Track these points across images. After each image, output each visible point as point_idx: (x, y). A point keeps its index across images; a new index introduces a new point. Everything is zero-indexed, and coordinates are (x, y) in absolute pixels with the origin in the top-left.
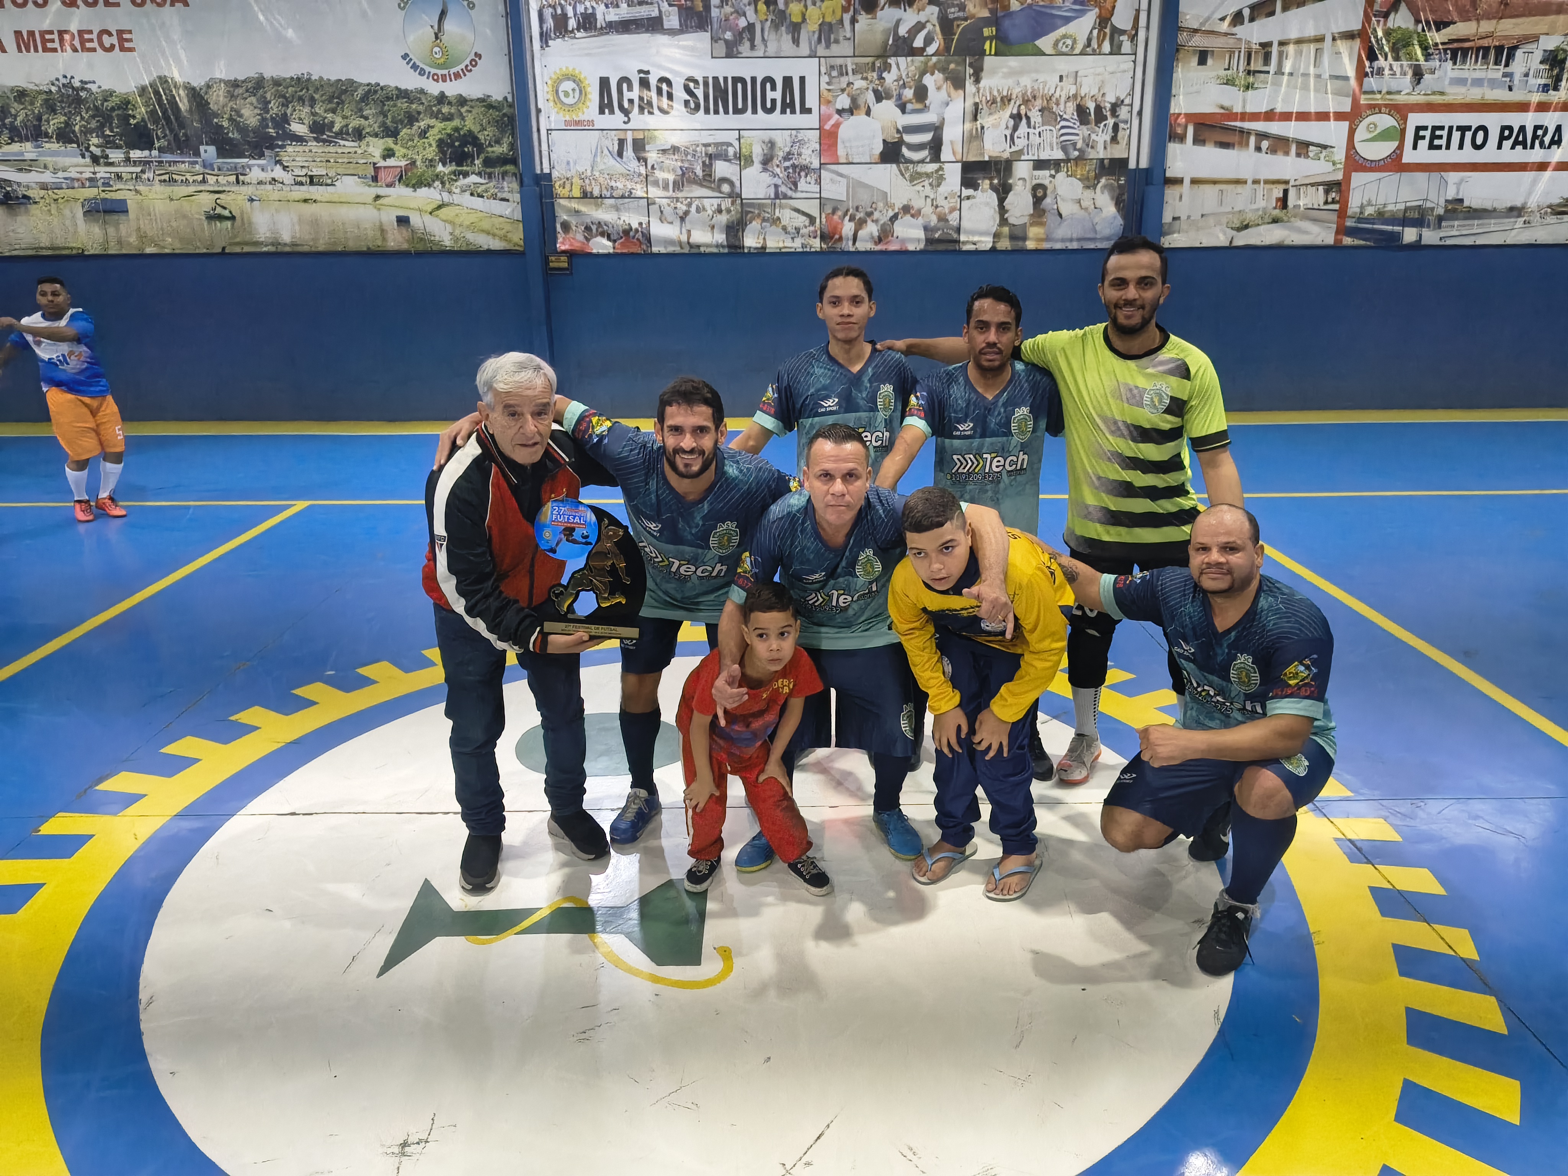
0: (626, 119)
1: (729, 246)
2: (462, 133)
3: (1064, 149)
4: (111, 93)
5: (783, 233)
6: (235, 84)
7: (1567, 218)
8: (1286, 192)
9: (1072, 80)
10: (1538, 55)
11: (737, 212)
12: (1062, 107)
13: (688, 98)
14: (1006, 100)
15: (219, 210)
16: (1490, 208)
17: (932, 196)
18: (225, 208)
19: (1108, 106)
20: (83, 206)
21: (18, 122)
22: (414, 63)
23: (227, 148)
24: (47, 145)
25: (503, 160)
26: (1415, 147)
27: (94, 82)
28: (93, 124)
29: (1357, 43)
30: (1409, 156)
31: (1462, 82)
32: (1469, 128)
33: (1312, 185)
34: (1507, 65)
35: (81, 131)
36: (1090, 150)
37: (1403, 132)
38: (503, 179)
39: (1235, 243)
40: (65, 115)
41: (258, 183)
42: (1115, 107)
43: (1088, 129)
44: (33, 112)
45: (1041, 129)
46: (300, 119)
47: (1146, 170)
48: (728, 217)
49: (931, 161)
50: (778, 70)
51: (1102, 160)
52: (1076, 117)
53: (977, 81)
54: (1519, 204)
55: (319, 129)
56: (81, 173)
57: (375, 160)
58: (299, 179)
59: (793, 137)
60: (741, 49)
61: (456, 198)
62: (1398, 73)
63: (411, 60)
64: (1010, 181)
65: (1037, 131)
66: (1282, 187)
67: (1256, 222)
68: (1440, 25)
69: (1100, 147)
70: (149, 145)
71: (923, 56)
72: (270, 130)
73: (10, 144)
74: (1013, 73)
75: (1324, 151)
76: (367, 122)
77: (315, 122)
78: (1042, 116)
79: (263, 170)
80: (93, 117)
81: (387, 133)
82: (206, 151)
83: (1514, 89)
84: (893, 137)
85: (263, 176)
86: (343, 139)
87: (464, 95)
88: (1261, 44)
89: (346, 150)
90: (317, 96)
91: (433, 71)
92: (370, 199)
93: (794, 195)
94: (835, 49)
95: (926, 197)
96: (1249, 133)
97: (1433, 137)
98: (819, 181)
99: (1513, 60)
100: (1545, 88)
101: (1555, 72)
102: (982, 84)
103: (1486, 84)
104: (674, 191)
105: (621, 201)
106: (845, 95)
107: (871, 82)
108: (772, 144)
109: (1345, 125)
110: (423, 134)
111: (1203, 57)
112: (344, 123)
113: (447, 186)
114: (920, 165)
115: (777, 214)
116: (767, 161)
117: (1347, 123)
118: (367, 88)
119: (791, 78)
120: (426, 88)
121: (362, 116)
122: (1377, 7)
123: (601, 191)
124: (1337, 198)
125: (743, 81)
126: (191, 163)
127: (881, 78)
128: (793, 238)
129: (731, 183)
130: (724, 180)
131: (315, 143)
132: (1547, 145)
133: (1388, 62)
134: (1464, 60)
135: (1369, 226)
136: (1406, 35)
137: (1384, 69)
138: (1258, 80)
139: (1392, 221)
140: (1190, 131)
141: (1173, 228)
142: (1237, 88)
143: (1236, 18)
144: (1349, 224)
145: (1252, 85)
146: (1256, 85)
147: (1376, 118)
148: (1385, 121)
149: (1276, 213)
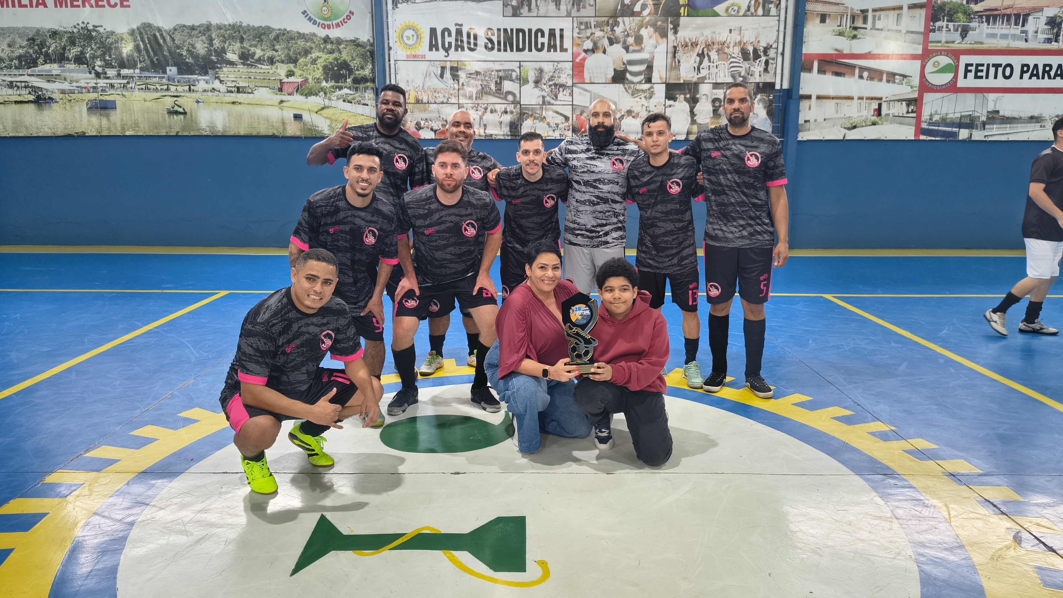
0: (446, 54)
1: (511, 135)
2: (339, 62)
3: (733, 77)
4: (112, 33)
5: (547, 126)
6: (193, 28)
8: (880, 105)
9: (737, 32)
10: (1043, 20)
11: (517, 113)
12: (731, 49)
13: (487, 41)
14: (695, 44)
15: (176, 108)
16: (1017, 117)
17: (646, 105)
18: (180, 107)
19: (762, 49)
20: (87, 105)
21: (50, 51)
22: (310, 17)
23: (184, 69)
24: (68, 66)
25: (364, 80)
26: (965, 77)
27: (102, 26)
28: (99, 53)
29: (923, 12)
30: (961, 83)
31: (993, 36)
32: (1000, 65)
33: (898, 101)
34: (1023, 26)
35: (91, 57)
36: (750, 76)
37: (957, 67)
38: (365, 91)
39: (847, 138)
40: (81, 47)
41: (203, 91)
42: (766, 50)
43: (748, 64)
44: (61, 45)
45: (717, 64)
46: (233, 51)
47: (787, 90)
48: (511, 116)
49: (646, 82)
50: (546, 25)
51: (758, 83)
52: (740, 56)
53: (676, 32)
54: (1036, 114)
55: (245, 57)
56: (88, 83)
57: (281, 78)
58: (230, 89)
59: (555, 66)
60: (522, 11)
61: (333, 103)
62: (952, 30)
63: (308, 15)
64: (698, 96)
65: (715, 65)
66: (877, 102)
67: (861, 124)
69: (757, 75)
70: (134, 66)
71: (640, 16)
72: (213, 58)
73: (44, 64)
74: (698, 28)
75: (905, 79)
76: (277, 53)
77: (243, 53)
78: (718, 54)
79: (207, 83)
80: (99, 48)
81: (290, 60)
82: (170, 70)
83: (1029, 40)
84: (621, 67)
85: (206, 87)
86: (260, 64)
87: (341, 37)
88: (861, 11)
89: (262, 71)
90: (245, 36)
91: (322, 22)
92: (276, 103)
93: (555, 103)
94: (583, 12)
95: (642, 105)
96: (854, 67)
97: (977, 71)
98: (572, 94)
99: (1027, 23)
100: (1049, 41)
101: (1055, 31)
102: (679, 34)
103: (1009, 38)
104: (476, 99)
105: (441, 105)
106: (589, 41)
107: (606, 32)
108: (541, 71)
109: (918, 63)
110: (314, 62)
111: (823, 18)
112: (262, 53)
113: (328, 95)
114: (638, 85)
115: (544, 114)
116: (537, 82)
117: (920, 61)
118: (278, 32)
119: (554, 29)
120: (316, 32)
121: (274, 50)
123: (428, 99)
124: (915, 110)
125: (523, 31)
126: (159, 77)
127: (612, 30)
128: (554, 131)
129: (514, 95)
130: (509, 93)
131: (242, 66)
132: (1052, 76)
133: (945, 23)
134: (994, 22)
135: (936, 128)
136: (956, 6)
137: (942, 27)
138: (859, 33)
139: (952, 125)
140: (816, 65)
141: (806, 127)
142: (845, 39)
144: (923, 126)
145: (856, 37)
146: (858, 36)
147: (938, 58)
148: (944, 60)
149: (874, 118)
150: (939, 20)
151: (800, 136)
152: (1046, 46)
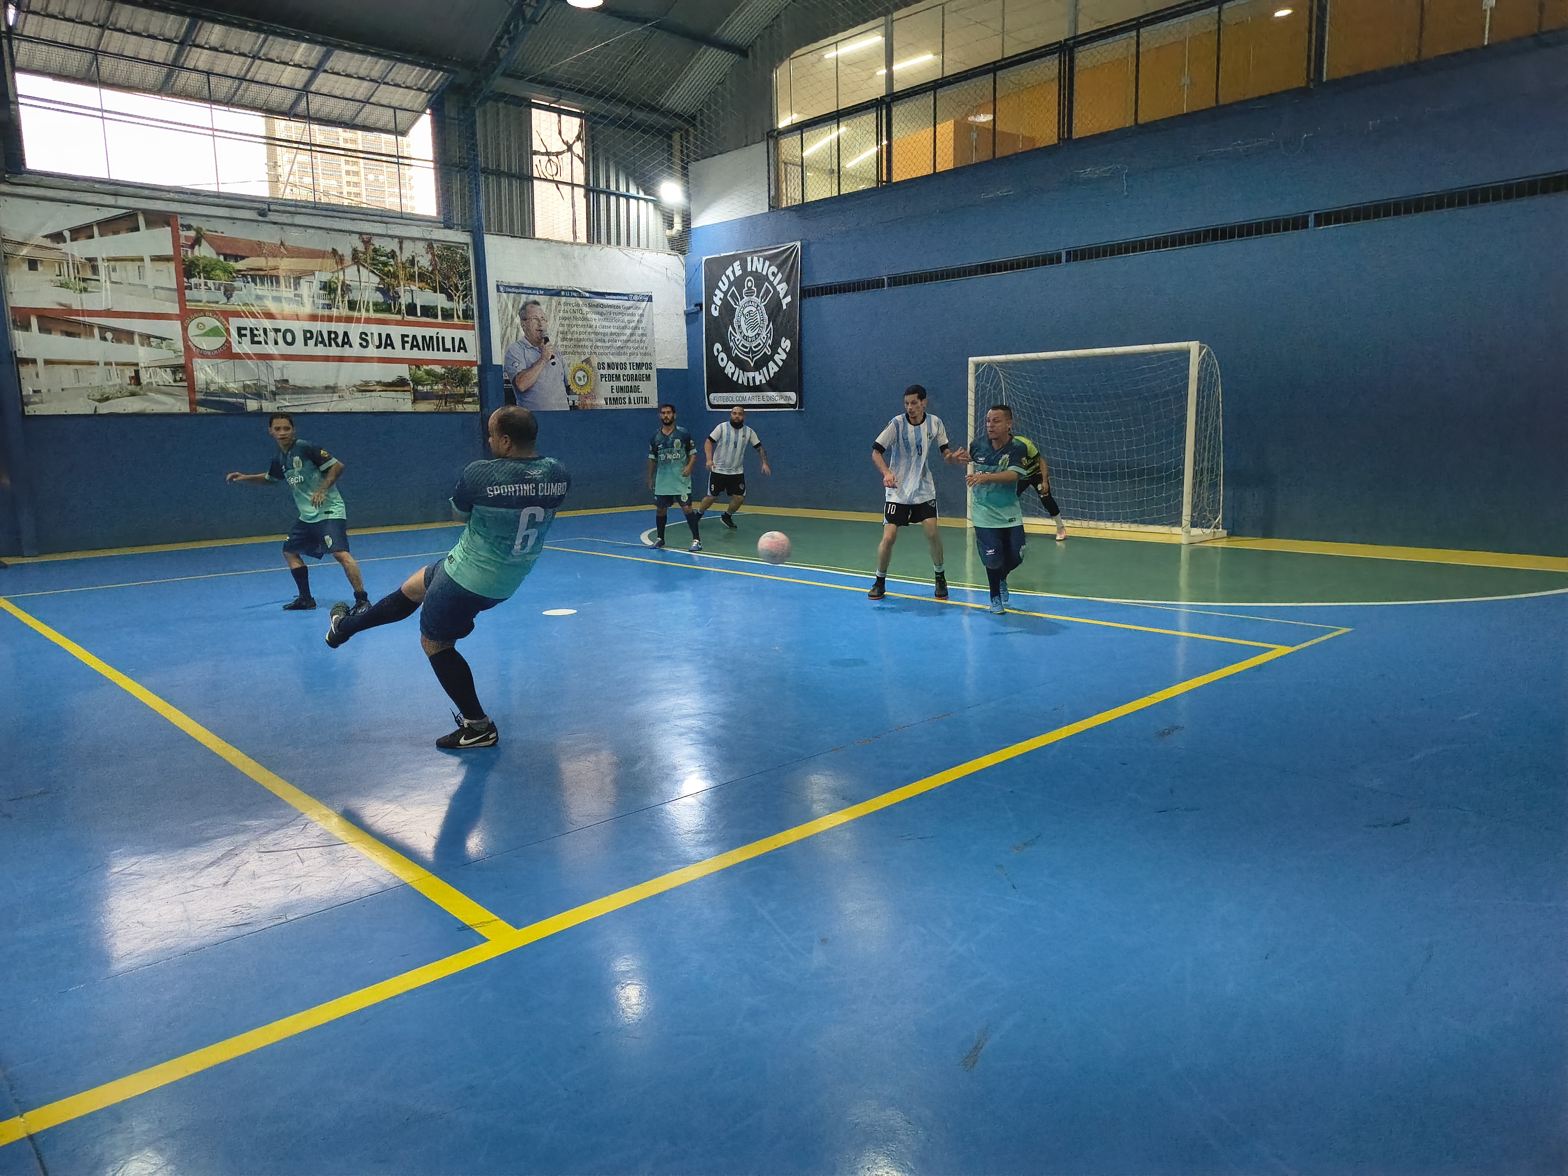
7: (368, 394)
8: (137, 372)
10: (317, 284)
16: (310, 386)
26: (240, 342)
29: (172, 266)
30: (236, 349)
31: (263, 298)
32: (279, 330)
33: (160, 367)
34: (296, 289)
37: (227, 330)
39: (100, 412)
54: (331, 384)
62: (213, 288)
66: (132, 368)
67: (116, 395)
68: (237, 258)
75: (164, 342)
83: (305, 305)
88: (86, 259)
96: (90, 326)
97: (253, 335)
99: (299, 286)
100: (329, 307)
101: (332, 296)
103: (284, 301)
111: (33, 264)
117: (180, 323)
122: (182, 241)
124: (184, 378)
132: (340, 345)
133: (202, 280)
134: (262, 283)
135: (218, 398)
136: (213, 263)
137: (200, 285)
138: (91, 285)
139: (234, 395)
140: (34, 321)
141: (36, 399)
142: (72, 291)
143: (58, 237)
144: (199, 397)
145: (85, 290)
146: (89, 289)
147: (203, 319)
148: (212, 322)
149: (133, 388)
150: (194, 276)
151: (30, 410)
152: (326, 312)
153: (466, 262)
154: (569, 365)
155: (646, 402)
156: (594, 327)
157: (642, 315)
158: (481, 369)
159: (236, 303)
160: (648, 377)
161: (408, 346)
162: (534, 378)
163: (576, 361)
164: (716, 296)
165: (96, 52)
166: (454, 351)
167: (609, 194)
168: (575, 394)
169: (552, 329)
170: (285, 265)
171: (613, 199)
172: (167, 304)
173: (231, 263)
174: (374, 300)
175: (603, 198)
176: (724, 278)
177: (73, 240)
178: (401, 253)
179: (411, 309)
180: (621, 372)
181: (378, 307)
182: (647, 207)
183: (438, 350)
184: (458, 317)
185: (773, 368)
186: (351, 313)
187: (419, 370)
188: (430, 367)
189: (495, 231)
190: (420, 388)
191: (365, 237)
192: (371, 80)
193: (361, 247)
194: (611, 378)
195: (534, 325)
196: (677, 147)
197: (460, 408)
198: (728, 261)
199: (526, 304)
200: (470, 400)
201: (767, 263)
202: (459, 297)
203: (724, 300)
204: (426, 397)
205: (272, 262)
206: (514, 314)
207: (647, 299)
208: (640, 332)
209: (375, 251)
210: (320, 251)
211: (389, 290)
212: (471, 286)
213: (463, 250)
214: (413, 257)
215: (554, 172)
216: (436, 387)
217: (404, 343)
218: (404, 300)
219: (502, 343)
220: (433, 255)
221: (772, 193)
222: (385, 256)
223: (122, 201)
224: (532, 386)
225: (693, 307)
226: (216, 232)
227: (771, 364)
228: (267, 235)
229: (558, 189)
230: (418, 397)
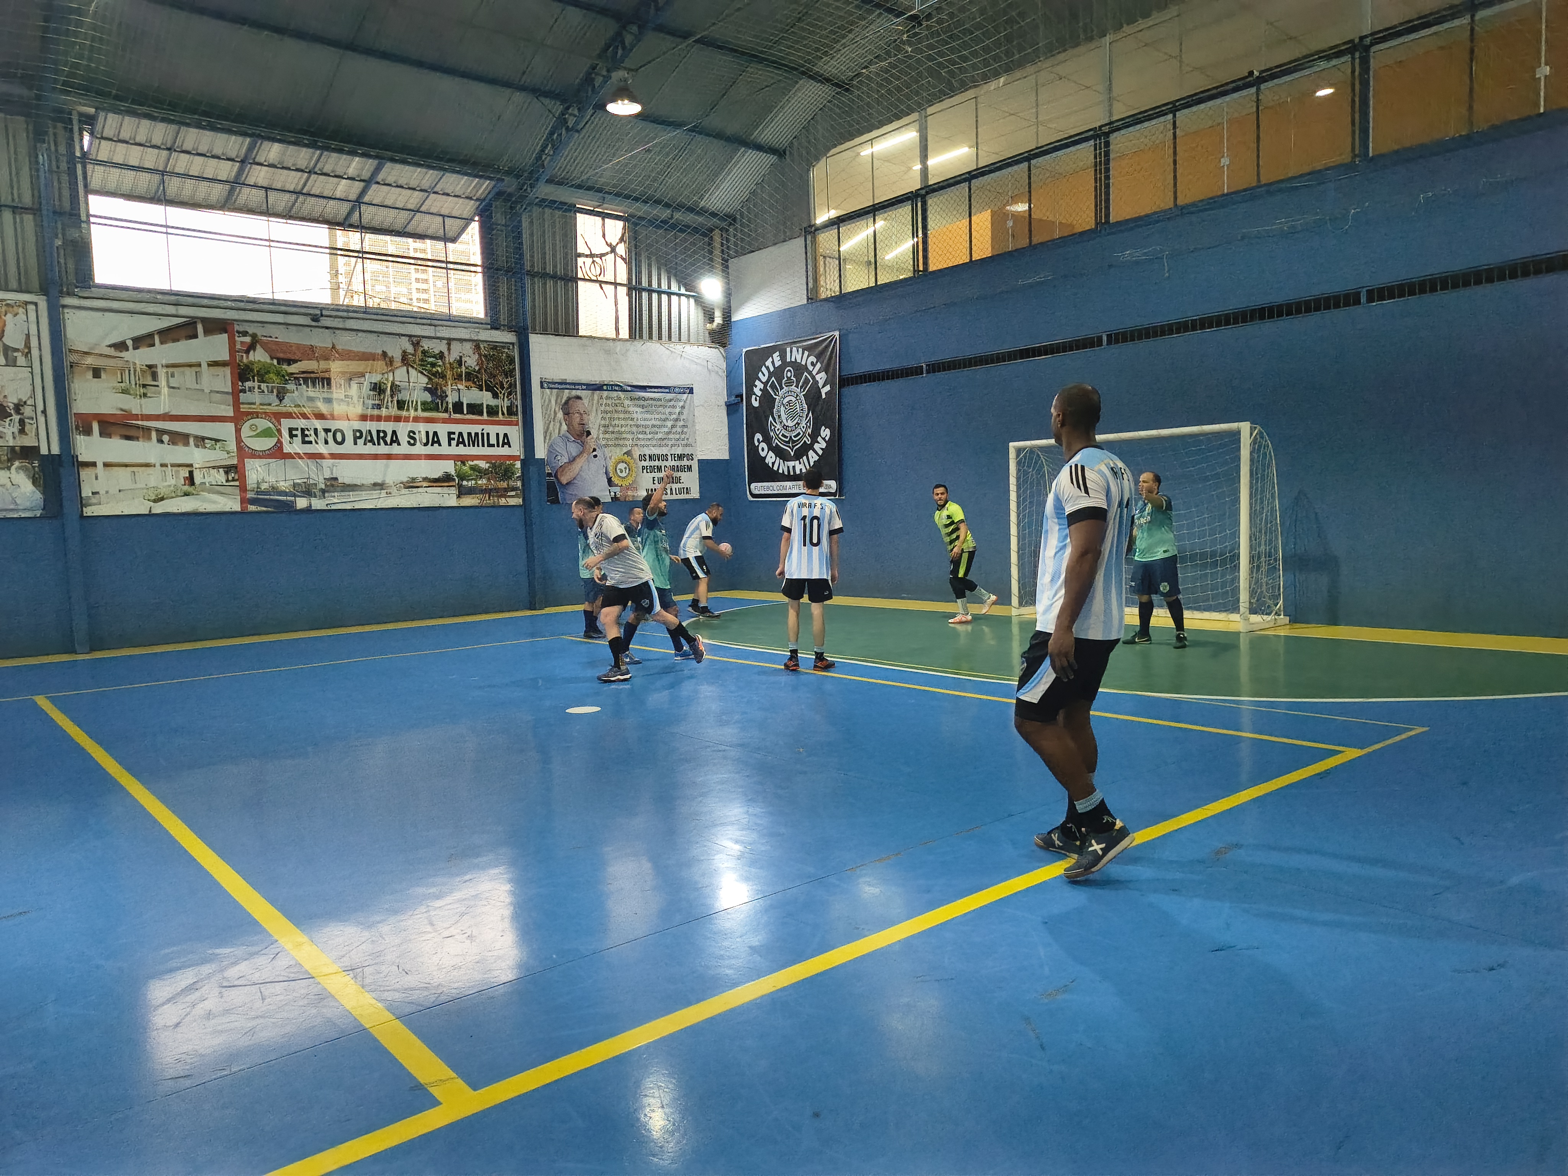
7: (415, 490)
8: (191, 473)
16: (359, 484)
19: (11, 405)
26: (291, 442)
29: (228, 371)
30: (287, 449)
31: (315, 399)
32: (329, 430)
33: (214, 468)
34: (346, 390)
37: (279, 431)
39: (155, 511)
47: (58, 456)
54: (379, 481)
67: (170, 496)
68: (290, 362)
75: (218, 443)
88: (146, 366)
96: (148, 430)
97: (304, 435)
99: (350, 387)
100: (379, 407)
101: (382, 398)
111: (97, 373)
117: (233, 424)
122: (238, 346)
124: (236, 477)
132: (389, 443)
133: (256, 384)
134: (314, 385)
135: (267, 497)
136: (267, 367)
137: (254, 388)
138: (150, 391)
139: (285, 494)
140: (95, 427)
141: (94, 501)
142: (132, 397)
143: (121, 346)
144: (250, 495)
145: (145, 395)
146: (149, 395)
147: (255, 421)
148: (264, 424)
149: (187, 488)
150: (248, 380)
151: (88, 511)
152: (376, 412)
153: (512, 361)
154: (610, 459)
155: (687, 493)
156: (635, 420)
157: (683, 407)
158: (524, 463)
159: (288, 405)
160: (690, 468)
161: (454, 443)
162: (577, 469)
163: (618, 453)
164: (756, 386)
165: (163, 173)
166: (498, 446)
167: (650, 291)
168: (617, 485)
169: (594, 423)
170: (336, 367)
171: (655, 296)
172: (223, 407)
173: (284, 367)
174: (423, 400)
175: (645, 295)
176: (764, 369)
177: (135, 348)
178: (449, 353)
179: (458, 407)
180: (663, 464)
181: (426, 407)
182: (689, 304)
183: (483, 446)
184: (503, 414)
185: (813, 457)
186: (399, 413)
187: (465, 465)
188: (476, 462)
189: (540, 330)
190: (465, 483)
191: (414, 339)
192: (421, 190)
193: (410, 349)
194: (652, 469)
195: (576, 418)
196: (717, 244)
197: (503, 502)
198: (768, 352)
199: (569, 399)
200: (513, 493)
201: (806, 353)
202: (504, 394)
203: (764, 391)
204: (471, 491)
205: (323, 365)
206: (557, 409)
207: (688, 391)
208: (682, 423)
209: (424, 352)
210: (371, 354)
211: (436, 389)
212: (516, 384)
213: (509, 349)
214: (461, 357)
215: (598, 274)
216: (480, 482)
217: (450, 440)
218: (451, 398)
219: (545, 438)
220: (480, 355)
221: (810, 285)
222: (433, 357)
223: (183, 311)
224: (575, 478)
225: (733, 398)
226: (271, 337)
227: (811, 453)
228: (319, 339)
229: (602, 288)
230: (462, 492)
